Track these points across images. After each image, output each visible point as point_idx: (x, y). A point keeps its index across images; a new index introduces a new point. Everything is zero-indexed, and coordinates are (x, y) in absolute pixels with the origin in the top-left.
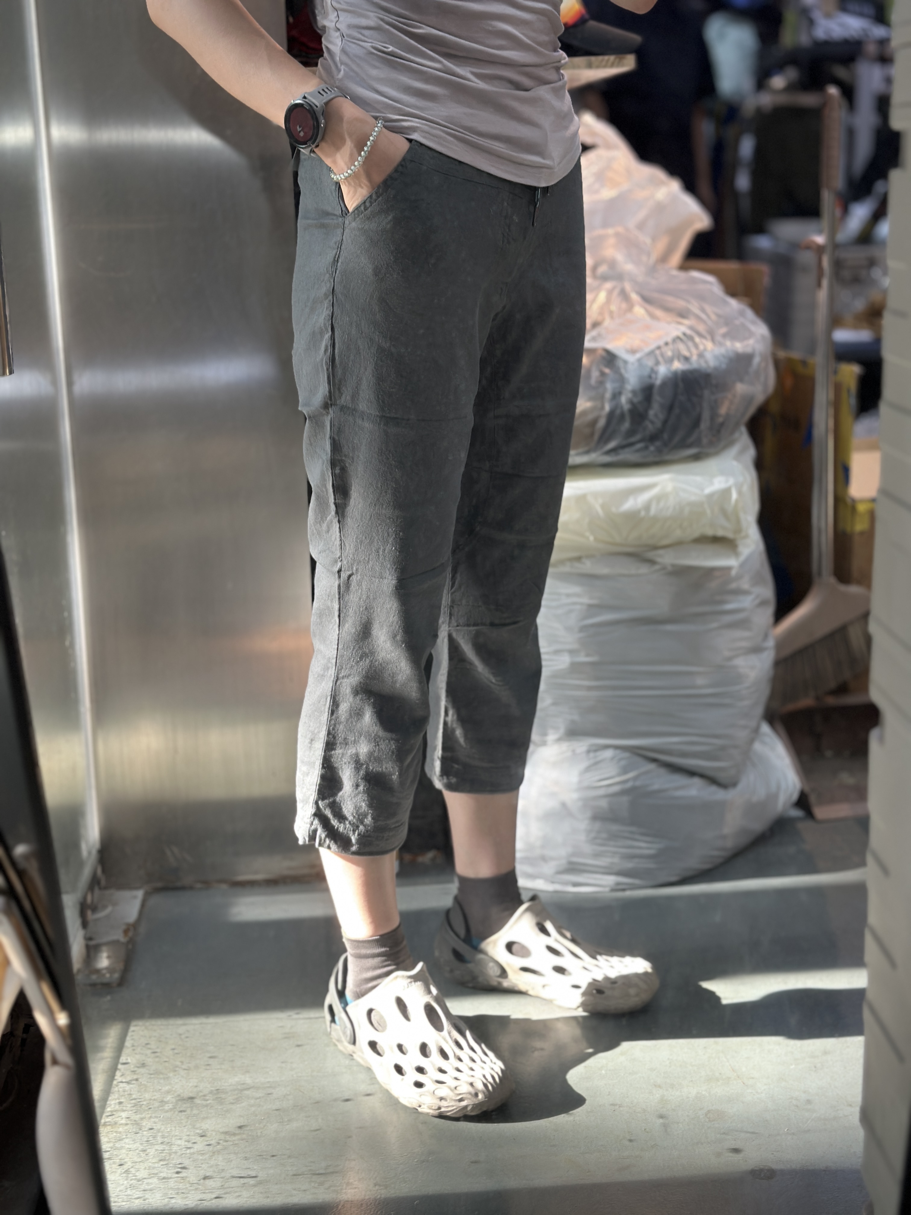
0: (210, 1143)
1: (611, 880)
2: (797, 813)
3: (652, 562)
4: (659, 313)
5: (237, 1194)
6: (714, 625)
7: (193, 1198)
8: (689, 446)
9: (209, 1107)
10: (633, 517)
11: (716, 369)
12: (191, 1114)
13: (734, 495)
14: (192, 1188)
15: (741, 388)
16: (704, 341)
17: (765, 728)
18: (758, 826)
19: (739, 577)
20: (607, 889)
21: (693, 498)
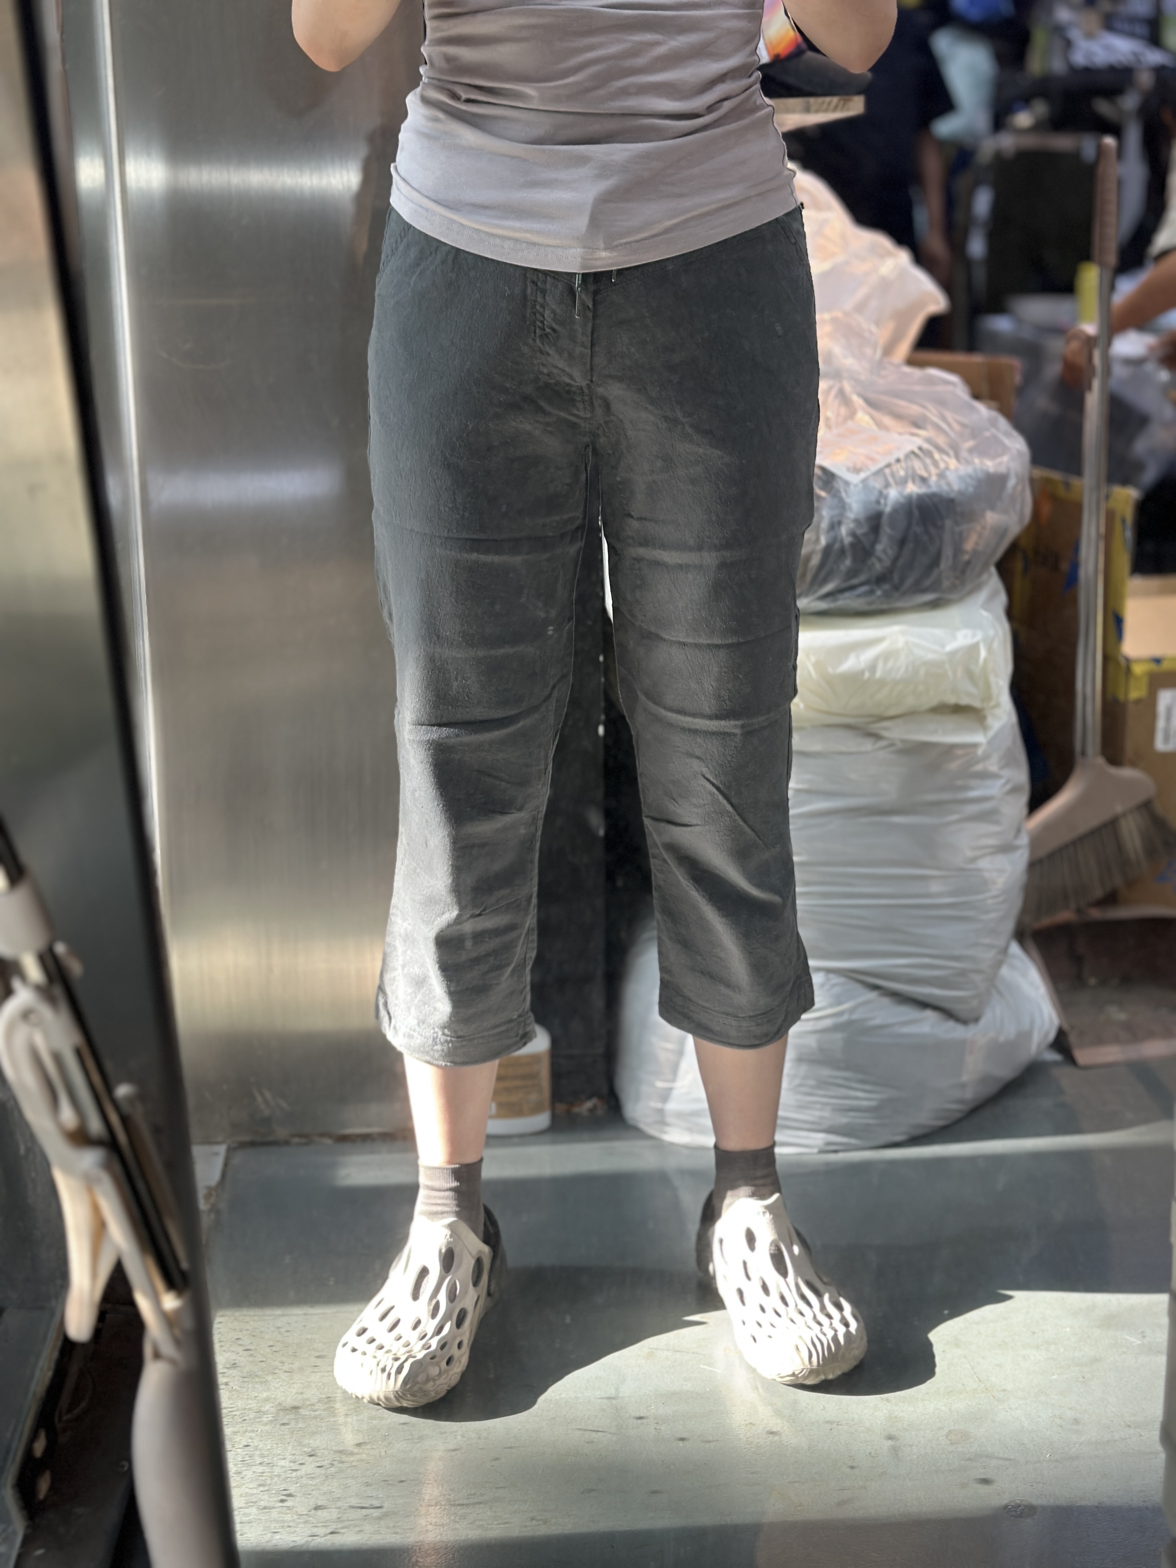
0: (322, 1465)
1: (819, 1139)
2: (1053, 1056)
3: (877, 737)
4: (887, 420)
5: (357, 1529)
6: (954, 817)
7: (302, 1532)
8: (924, 591)
9: (318, 1420)
10: (854, 680)
11: (960, 493)
12: (295, 1428)
13: (983, 654)
14: (301, 1521)
15: (991, 518)
16: (945, 458)
17: (1015, 948)
18: (1006, 1072)
19: (986, 757)
20: (815, 1150)
21: (930, 656)
